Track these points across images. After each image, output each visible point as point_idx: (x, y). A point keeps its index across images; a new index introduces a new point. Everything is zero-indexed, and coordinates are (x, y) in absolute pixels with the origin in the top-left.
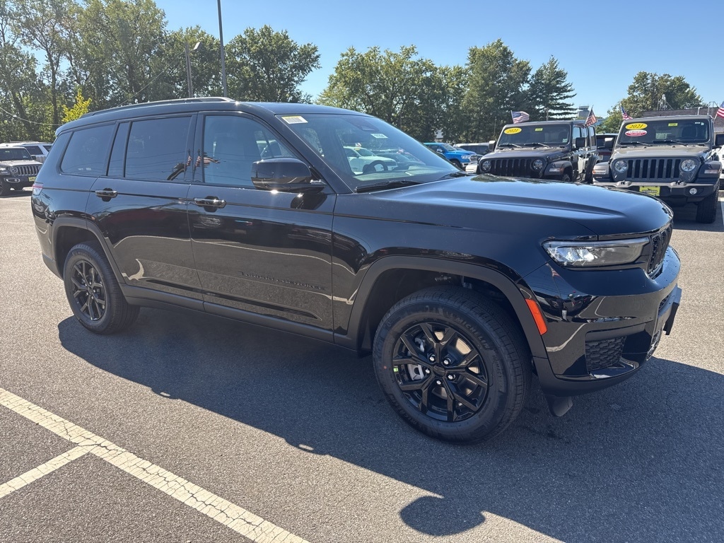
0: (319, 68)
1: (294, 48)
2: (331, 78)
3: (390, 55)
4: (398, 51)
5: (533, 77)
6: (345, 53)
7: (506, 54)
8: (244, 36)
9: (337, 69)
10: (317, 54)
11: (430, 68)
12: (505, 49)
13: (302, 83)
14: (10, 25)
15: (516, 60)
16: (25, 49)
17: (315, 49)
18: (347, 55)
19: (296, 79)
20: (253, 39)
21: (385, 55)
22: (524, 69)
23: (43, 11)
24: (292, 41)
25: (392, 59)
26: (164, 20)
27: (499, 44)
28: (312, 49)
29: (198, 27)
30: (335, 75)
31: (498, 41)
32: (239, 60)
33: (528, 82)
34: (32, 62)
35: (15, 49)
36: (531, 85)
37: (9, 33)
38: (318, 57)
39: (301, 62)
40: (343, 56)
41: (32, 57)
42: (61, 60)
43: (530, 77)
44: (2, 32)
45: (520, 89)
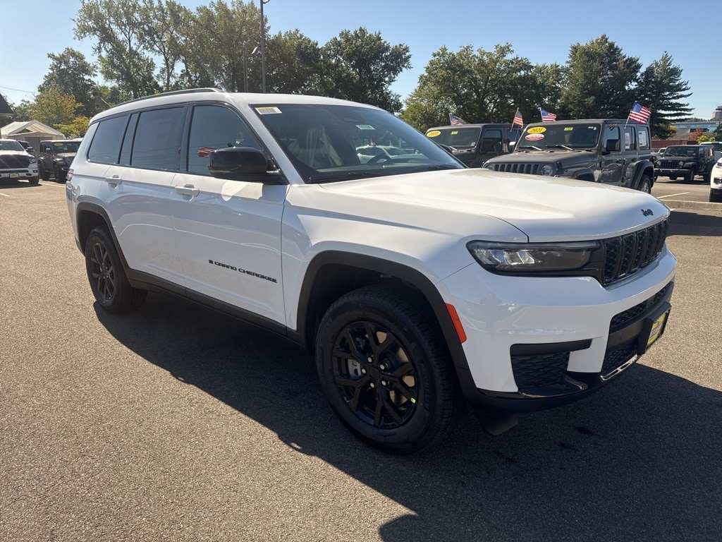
0: (410, 68)
1: (387, 49)
2: (421, 77)
3: (483, 53)
4: (492, 50)
5: (642, 75)
6: (436, 52)
7: (613, 51)
8: (339, 39)
9: (428, 68)
10: (407, 54)
11: (527, 67)
12: (612, 45)
14: (135, 33)
15: (625, 57)
16: (147, 54)
17: (406, 50)
18: (439, 54)
19: (387, 79)
20: (348, 40)
21: (478, 54)
22: (632, 65)
23: (164, 20)
24: (385, 42)
25: (485, 57)
26: (267, 25)
27: (604, 39)
28: (405, 49)
29: (297, 30)
30: (426, 74)
31: (603, 37)
32: (334, 61)
33: (636, 80)
34: (151, 65)
35: (138, 54)
36: (640, 84)
37: (134, 41)
38: (409, 57)
39: (392, 62)
40: (435, 55)
41: (152, 61)
42: (176, 64)
43: (639, 74)
44: (129, 40)
45: (627, 88)
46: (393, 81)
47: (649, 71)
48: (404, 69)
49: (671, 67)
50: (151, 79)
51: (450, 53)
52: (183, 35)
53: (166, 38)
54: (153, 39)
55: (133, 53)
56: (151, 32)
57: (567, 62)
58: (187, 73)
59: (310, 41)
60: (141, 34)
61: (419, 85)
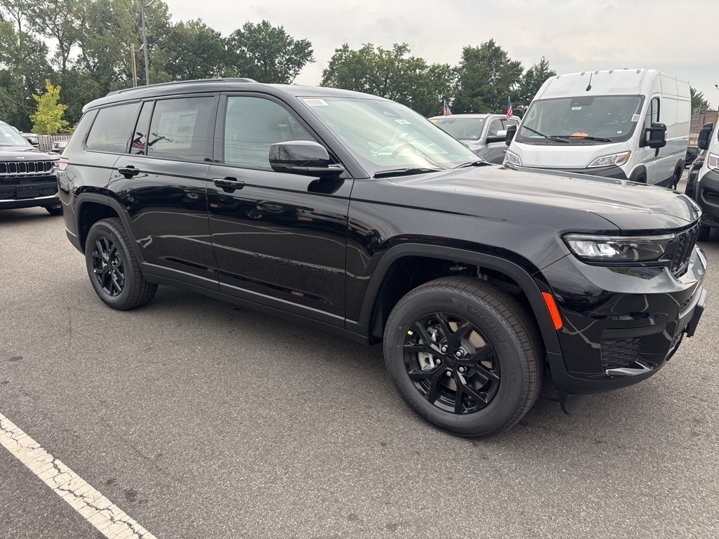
0: (313, 62)
1: (291, 42)
2: (325, 72)
3: (381, 51)
4: (391, 49)
5: (523, 77)
6: (338, 48)
8: (243, 31)
10: (310, 49)
11: (422, 66)
12: (498, 50)
13: (297, 76)
14: (25, 14)
15: (508, 61)
16: (39, 37)
17: (309, 45)
18: (340, 50)
19: (291, 72)
20: (251, 32)
21: (377, 52)
22: (516, 67)
24: (289, 36)
25: (384, 56)
26: (168, 13)
28: (307, 44)
29: (199, 19)
30: (328, 69)
31: (491, 42)
32: (238, 52)
33: (518, 82)
34: (43, 49)
35: (30, 37)
36: (522, 85)
37: (24, 22)
38: (312, 51)
39: (296, 56)
40: (337, 51)
41: (44, 44)
42: (71, 48)
43: (521, 76)
44: (19, 21)
45: (511, 88)
47: (530, 73)
48: (307, 63)
49: (549, 71)
50: (44, 63)
51: (351, 51)
52: (78, 18)
53: (59, 20)
54: (44, 22)
55: (24, 36)
56: (42, 14)
57: (460, 63)
58: (85, 59)
59: (213, 31)
60: (31, 16)
61: (323, 79)
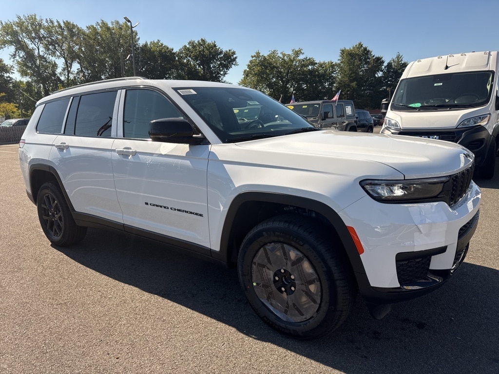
0: (237, 65)
1: (221, 52)
2: (245, 71)
3: (284, 55)
4: (291, 53)
5: (385, 67)
6: (253, 55)
7: (366, 52)
8: (188, 46)
9: (249, 65)
10: (235, 56)
11: (313, 63)
12: (365, 49)
14: (42, 43)
15: (374, 56)
16: (52, 59)
17: (234, 53)
18: (255, 56)
20: (194, 47)
21: (281, 56)
22: (379, 61)
23: (62, 34)
24: (219, 48)
25: (286, 58)
26: (137, 37)
27: (361, 45)
28: (232, 53)
29: (158, 40)
32: (185, 61)
33: (382, 71)
34: (55, 66)
35: (45, 58)
36: (384, 73)
37: (42, 49)
38: (236, 58)
39: (225, 61)
40: (252, 57)
41: (55, 62)
42: (73, 64)
43: (383, 67)
44: (38, 48)
45: (376, 75)
46: (226, 74)
47: (389, 65)
48: (233, 66)
49: (403, 62)
50: (55, 75)
51: (262, 56)
52: (77, 45)
53: (65, 46)
54: (55, 48)
55: (41, 58)
56: (53, 43)
57: (339, 60)
58: (82, 71)
59: (168, 48)
60: (46, 44)
61: (243, 76)
